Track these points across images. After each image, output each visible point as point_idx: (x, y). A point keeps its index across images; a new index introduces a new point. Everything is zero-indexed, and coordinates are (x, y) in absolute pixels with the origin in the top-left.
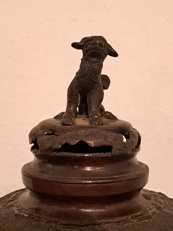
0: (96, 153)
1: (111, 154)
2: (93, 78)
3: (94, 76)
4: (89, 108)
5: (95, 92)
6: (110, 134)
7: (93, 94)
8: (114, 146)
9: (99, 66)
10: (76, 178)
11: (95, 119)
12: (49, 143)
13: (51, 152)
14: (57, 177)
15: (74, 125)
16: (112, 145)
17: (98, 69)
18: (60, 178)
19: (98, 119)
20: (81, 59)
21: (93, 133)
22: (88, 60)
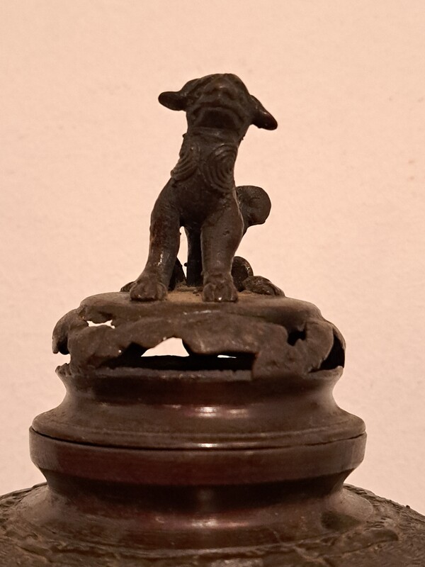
0: (212, 372)
1: (252, 375)
2: (212, 181)
3: (214, 174)
4: (205, 261)
5: (218, 219)
6: (252, 324)
7: (213, 225)
8: (260, 353)
9: (227, 151)
10: (156, 434)
11: (217, 287)
12: (93, 344)
13: (97, 368)
14: (109, 432)
15: (161, 300)
16: (254, 350)
17: (224, 157)
18: (116, 435)
19: (223, 287)
20: (184, 136)
21: (206, 320)
22: (199, 134)
